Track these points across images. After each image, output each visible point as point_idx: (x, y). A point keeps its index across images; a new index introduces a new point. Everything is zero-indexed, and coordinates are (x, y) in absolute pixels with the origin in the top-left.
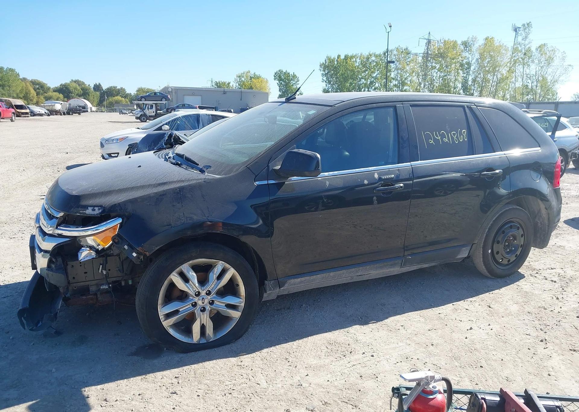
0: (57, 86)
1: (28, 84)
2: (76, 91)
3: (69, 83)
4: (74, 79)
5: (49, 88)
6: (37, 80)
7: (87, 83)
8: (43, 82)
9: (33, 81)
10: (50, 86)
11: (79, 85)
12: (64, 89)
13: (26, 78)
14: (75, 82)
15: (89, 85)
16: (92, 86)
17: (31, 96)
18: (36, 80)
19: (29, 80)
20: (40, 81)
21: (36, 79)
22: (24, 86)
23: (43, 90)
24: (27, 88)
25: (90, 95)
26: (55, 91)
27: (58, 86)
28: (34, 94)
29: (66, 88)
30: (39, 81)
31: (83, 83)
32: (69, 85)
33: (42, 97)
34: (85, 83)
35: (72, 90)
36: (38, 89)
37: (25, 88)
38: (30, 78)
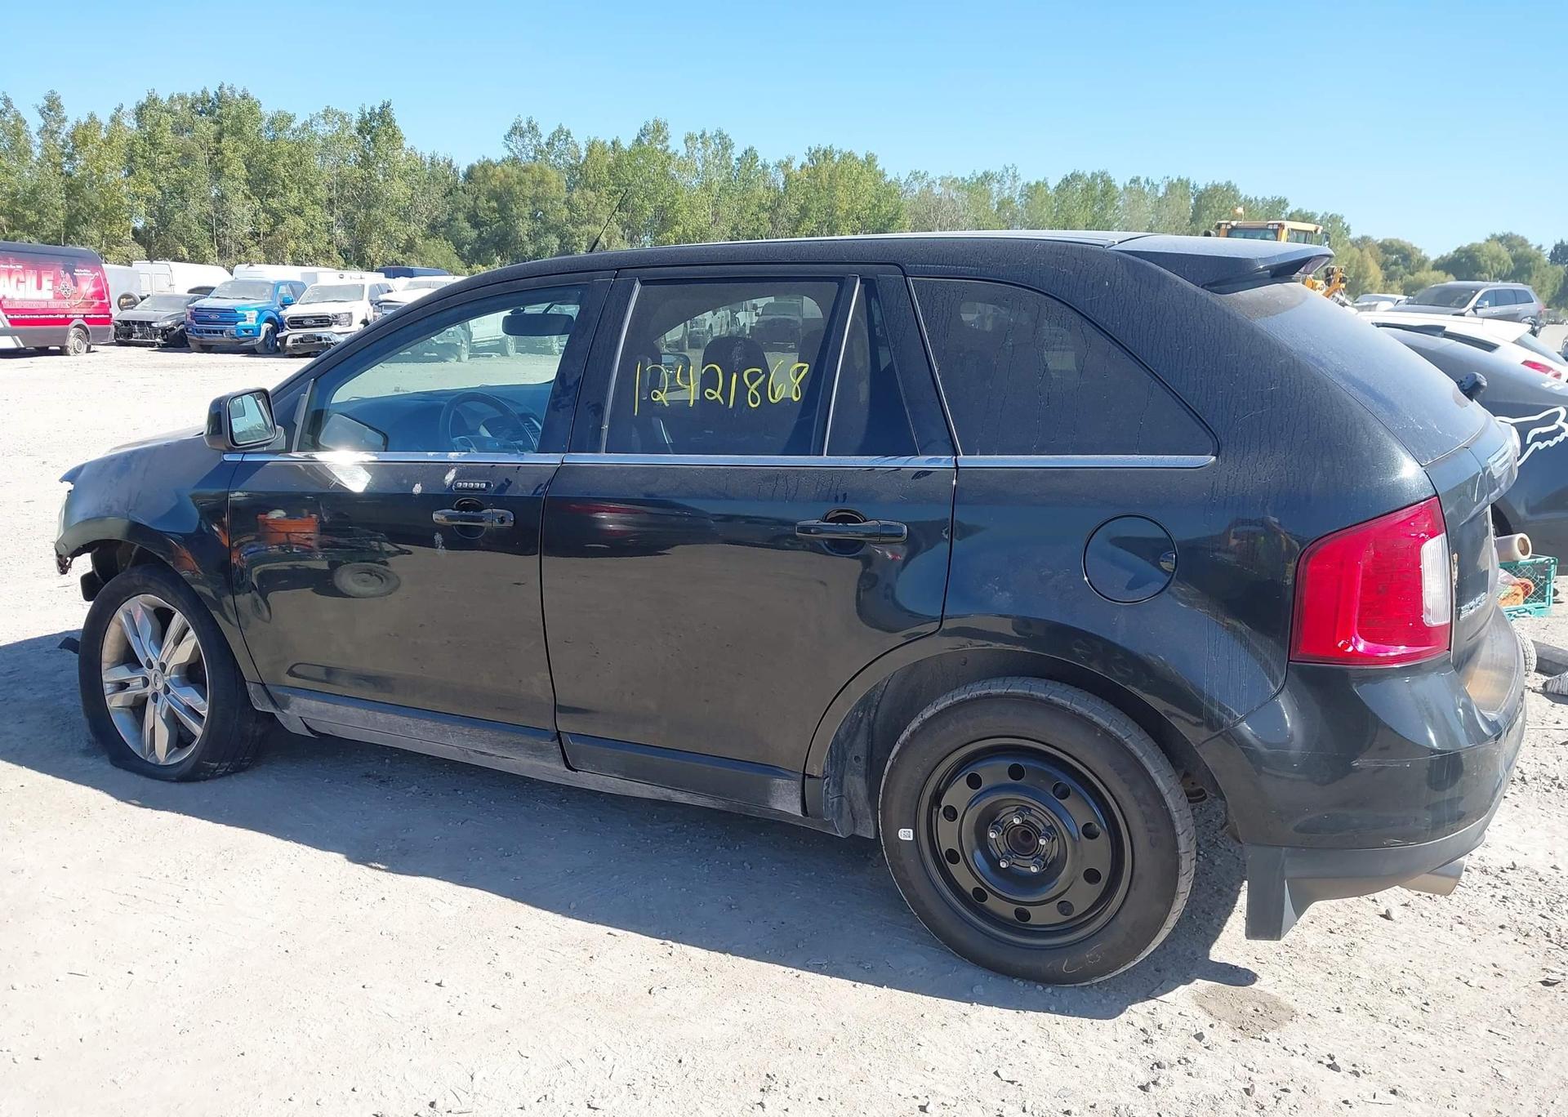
0: (1445, 255)
1: (1367, 252)
2: (1495, 265)
3: (1480, 244)
4: (1499, 233)
5: (1423, 262)
6: (1398, 241)
7: (1534, 241)
8: (1411, 245)
9: (1388, 244)
10: (1428, 255)
11: (1510, 248)
12: (1464, 260)
13: (1369, 238)
14: (1500, 239)
15: (1540, 247)
16: (1548, 248)
17: (1366, 283)
18: (1395, 240)
19: (1378, 240)
20: (1402, 244)
21: (1395, 238)
22: (1357, 258)
23: (1405, 268)
24: (1361, 263)
25: (1534, 274)
26: (1437, 266)
27: (1448, 253)
28: (1375, 279)
29: (1468, 257)
30: (1403, 242)
31: (1523, 242)
32: (1479, 248)
33: (1396, 287)
34: (1529, 240)
35: (1485, 261)
36: (1395, 263)
37: (1358, 262)
38: (1379, 237)
